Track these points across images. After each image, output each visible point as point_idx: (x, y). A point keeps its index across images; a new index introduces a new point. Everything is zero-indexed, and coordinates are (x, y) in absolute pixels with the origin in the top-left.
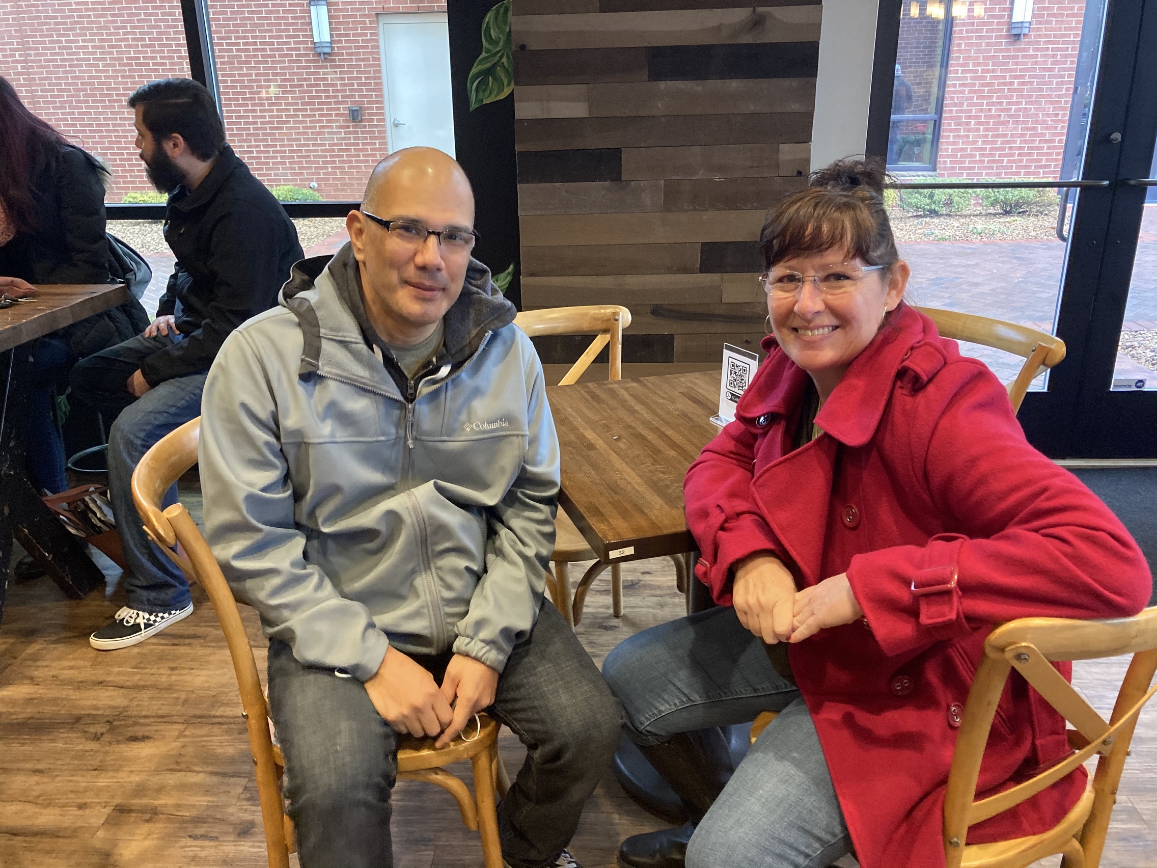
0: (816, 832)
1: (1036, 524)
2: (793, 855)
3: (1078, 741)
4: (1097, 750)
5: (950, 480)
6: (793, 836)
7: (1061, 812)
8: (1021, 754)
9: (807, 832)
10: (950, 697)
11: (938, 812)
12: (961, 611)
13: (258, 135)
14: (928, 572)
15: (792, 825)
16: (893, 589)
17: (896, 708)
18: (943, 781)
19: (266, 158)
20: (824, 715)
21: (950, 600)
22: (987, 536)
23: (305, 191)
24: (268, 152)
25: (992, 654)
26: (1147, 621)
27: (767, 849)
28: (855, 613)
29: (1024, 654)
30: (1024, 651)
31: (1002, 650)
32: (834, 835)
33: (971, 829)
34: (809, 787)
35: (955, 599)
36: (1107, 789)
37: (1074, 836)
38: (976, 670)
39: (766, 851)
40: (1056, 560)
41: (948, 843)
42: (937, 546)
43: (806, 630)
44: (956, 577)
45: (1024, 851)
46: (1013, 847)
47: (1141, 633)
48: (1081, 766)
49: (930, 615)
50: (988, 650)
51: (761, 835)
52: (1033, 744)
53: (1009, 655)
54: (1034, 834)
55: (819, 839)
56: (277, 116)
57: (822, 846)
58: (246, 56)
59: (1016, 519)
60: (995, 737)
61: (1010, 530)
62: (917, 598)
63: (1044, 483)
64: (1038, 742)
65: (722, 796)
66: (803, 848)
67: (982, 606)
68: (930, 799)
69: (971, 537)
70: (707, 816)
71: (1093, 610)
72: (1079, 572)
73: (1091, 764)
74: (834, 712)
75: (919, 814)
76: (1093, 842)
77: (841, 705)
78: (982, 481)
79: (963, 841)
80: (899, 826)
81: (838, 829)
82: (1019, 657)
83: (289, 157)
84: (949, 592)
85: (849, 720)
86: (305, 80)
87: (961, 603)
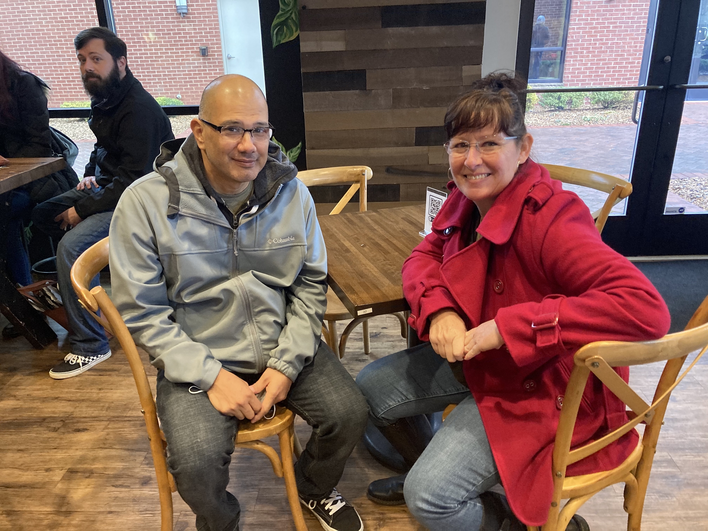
0: (480, 471)
1: (603, 287)
2: (466, 484)
3: (631, 416)
4: (641, 421)
5: (555, 262)
6: (466, 474)
7: (622, 458)
8: (598, 423)
9: (476, 472)
10: (557, 391)
11: (549, 458)
12: (561, 339)
13: (143, 65)
14: (542, 316)
15: (465, 468)
16: (521, 327)
17: (526, 399)
18: (551, 441)
19: (149, 79)
20: (484, 404)
22: (577, 295)
23: (174, 100)
24: (150, 76)
25: (579, 364)
26: (668, 342)
27: (450, 481)
28: (500, 342)
29: (596, 362)
30: (596, 361)
31: (584, 360)
32: (490, 473)
33: (569, 467)
34: (475, 445)
35: (557, 332)
36: (651, 445)
37: (631, 472)
38: (571, 372)
39: (450, 482)
40: (614, 307)
41: (555, 475)
42: (548, 302)
43: (473, 352)
44: (557, 319)
45: (600, 480)
46: (594, 478)
47: (664, 349)
48: (634, 429)
49: (542, 341)
50: (576, 361)
51: (447, 473)
52: (605, 418)
53: (588, 363)
54: (607, 470)
55: (481, 475)
56: (155, 53)
57: (483, 479)
58: (134, 15)
59: (593, 285)
60: (582, 414)
61: (589, 292)
62: (535, 331)
63: (608, 263)
64: (608, 416)
65: (425, 452)
66: (472, 480)
67: (573, 336)
68: (546, 450)
69: (568, 296)
70: (416, 464)
71: (636, 336)
72: (627, 314)
73: (640, 429)
74: (489, 402)
75: (538, 459)
76: (643, 476)
77: (493, 398)
78: (573, 263)
79: (564, 473)
80: (526, 467)
81: (492, 469)
82: (593, 364)
83: (164, 79)
84: (553, 328)
85: (498, 406)
86: (172, 30)
87: (561, 334)
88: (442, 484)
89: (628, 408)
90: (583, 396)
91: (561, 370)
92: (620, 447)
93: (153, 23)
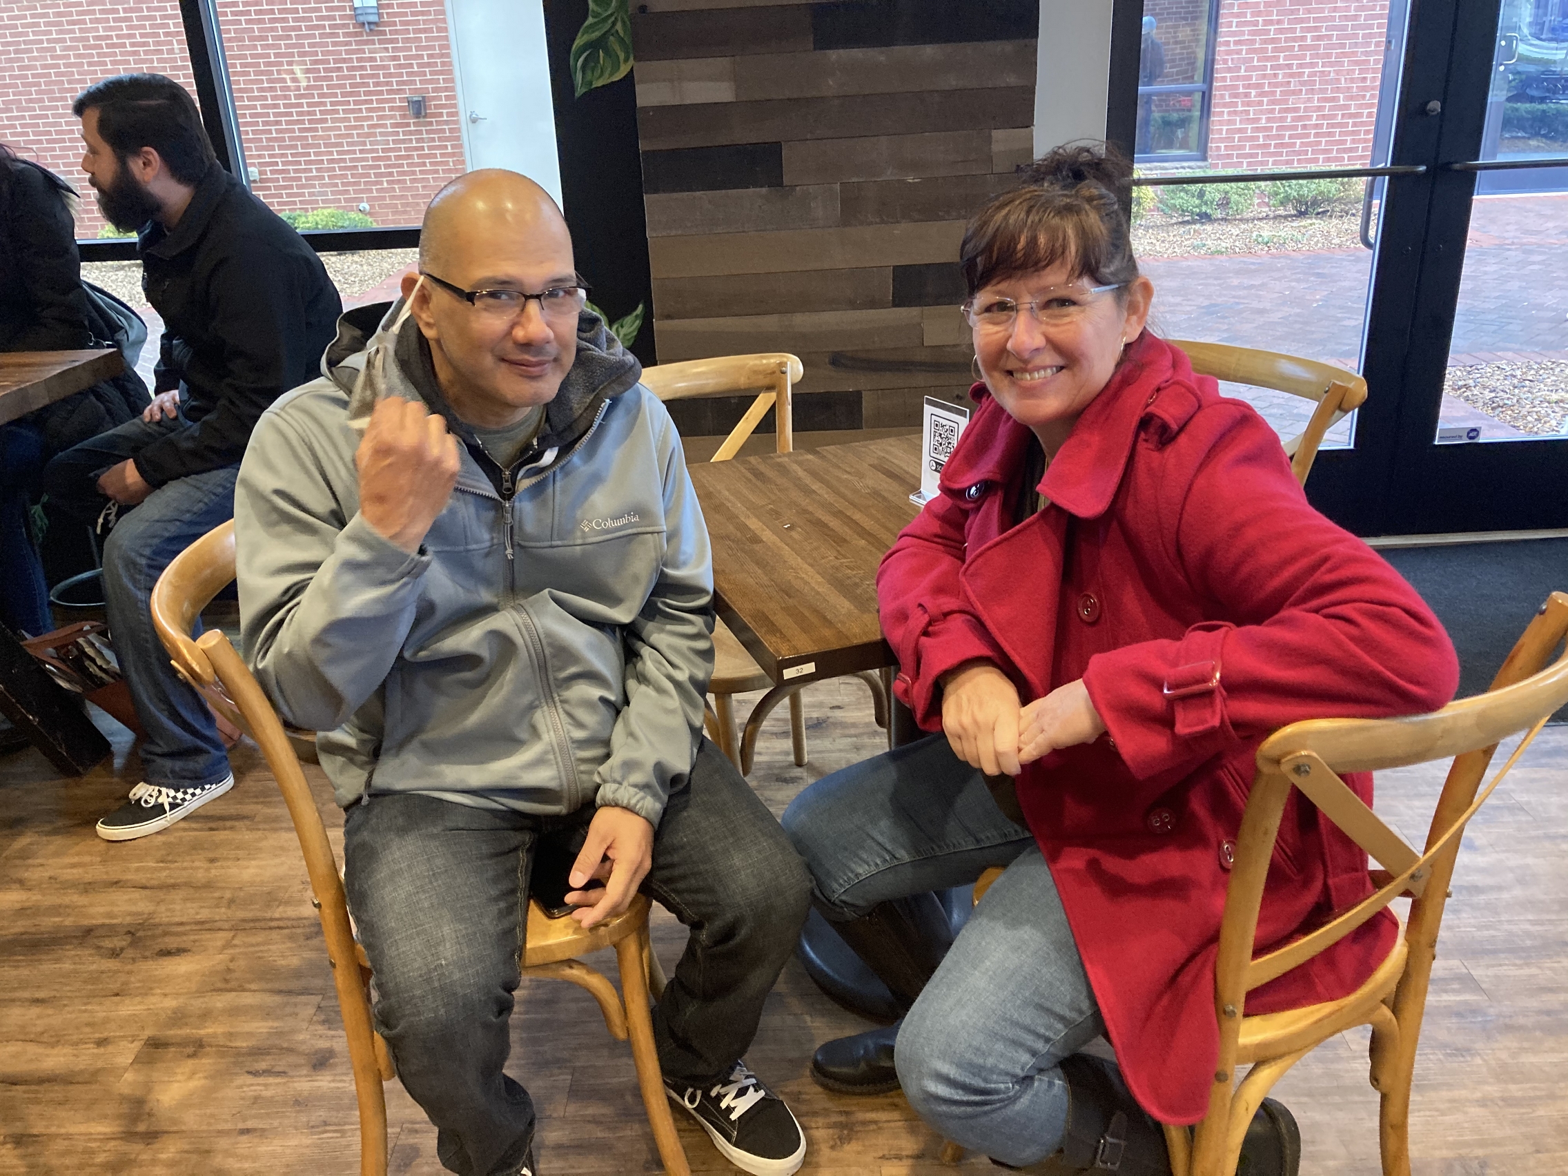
0: (1058, 1009)
1: (1315, 603)
2: (1029, 1040)
3: (1380, 880)
4: (1402, 890)
5: (1209, 553)
6: (1028, 1017)
7: (1365, 971)
8: (1310, 898)
9: (1049, 1011)
10: (1221, 831)
11: (1208, 975)
12: (1226, 717)
13: (283, 139)
14: (1185, 669)
15: (1026, 1003)
16: (1141, 694)
17: (1153, 849)
18: (1212, 938)
19: (296, 171)
20: (1063, 863)
21: (1212, 704)
22: (1258, 621)
23: (353, 215)
24: (299, 163)
25: (1266, 768)
26: (1454, 718)
27: (996, 1034)
28: (1095, 727)
29: (1304, 765)
30: (1305, 761)
31: (1277, 762)
32: (1081, 1012)
33: (1252, 995)
34: (1048, 954)
35: (1218, 701)
36: (1424, 939)
37: (1383, 1001)
38: (1249, 790)
39: (995, 1036)
40: (1339, 645)
41: (1222, 1013)
42: (1196, 638)
43: (1034, 749)
44: (1218, 675)
45: (1320, 1020)
46: (1305, 1016)
47: (1447, 732)
48: (1386, 909)
49: (1187, 723)
50: (1260, 763)
51: (989, 1017)
52: (1325, 885)
53: (1286, 767)
54: (1332, 999)
55: (1062, 1018)
56: (309, 113)
57: (1066, 1026)
58: (260, 30)
59: (1291, 599)
60: (1276, 878)
61: (1285, 613)
62: (1171, 702)
63: (1325, 551)
64: (1330, 882)
65: (939, 973)
66: (1042, 1031)
67: (1252, 709)
68: (1199, 959)
69: (1239, 624)
70: (919, 998)
71: (1388, 705)
72: (1367, 658)
73: (1401, 908)
74: (1075, 859)
75: (1185, 979)
76: (1409, 1009)
77: (1084, 850)
78: (1249, 553)
79: (1240, 1009)
80: (1159, 996)
81: (1085, 1005)
82: (1298, 770)
83: (329, 170)
84: (1210, 693)
86: (344, 61)
87: (1226, 706)
88: (978, 1040)
89: (1373, 865)
90: (1277, 841)
91: (1230, 786)
92: (1357, 948)
93: (303, 45)
